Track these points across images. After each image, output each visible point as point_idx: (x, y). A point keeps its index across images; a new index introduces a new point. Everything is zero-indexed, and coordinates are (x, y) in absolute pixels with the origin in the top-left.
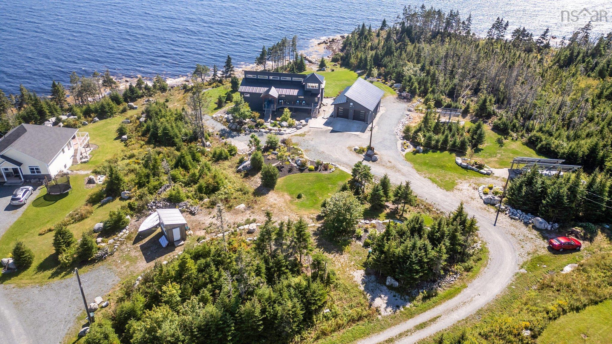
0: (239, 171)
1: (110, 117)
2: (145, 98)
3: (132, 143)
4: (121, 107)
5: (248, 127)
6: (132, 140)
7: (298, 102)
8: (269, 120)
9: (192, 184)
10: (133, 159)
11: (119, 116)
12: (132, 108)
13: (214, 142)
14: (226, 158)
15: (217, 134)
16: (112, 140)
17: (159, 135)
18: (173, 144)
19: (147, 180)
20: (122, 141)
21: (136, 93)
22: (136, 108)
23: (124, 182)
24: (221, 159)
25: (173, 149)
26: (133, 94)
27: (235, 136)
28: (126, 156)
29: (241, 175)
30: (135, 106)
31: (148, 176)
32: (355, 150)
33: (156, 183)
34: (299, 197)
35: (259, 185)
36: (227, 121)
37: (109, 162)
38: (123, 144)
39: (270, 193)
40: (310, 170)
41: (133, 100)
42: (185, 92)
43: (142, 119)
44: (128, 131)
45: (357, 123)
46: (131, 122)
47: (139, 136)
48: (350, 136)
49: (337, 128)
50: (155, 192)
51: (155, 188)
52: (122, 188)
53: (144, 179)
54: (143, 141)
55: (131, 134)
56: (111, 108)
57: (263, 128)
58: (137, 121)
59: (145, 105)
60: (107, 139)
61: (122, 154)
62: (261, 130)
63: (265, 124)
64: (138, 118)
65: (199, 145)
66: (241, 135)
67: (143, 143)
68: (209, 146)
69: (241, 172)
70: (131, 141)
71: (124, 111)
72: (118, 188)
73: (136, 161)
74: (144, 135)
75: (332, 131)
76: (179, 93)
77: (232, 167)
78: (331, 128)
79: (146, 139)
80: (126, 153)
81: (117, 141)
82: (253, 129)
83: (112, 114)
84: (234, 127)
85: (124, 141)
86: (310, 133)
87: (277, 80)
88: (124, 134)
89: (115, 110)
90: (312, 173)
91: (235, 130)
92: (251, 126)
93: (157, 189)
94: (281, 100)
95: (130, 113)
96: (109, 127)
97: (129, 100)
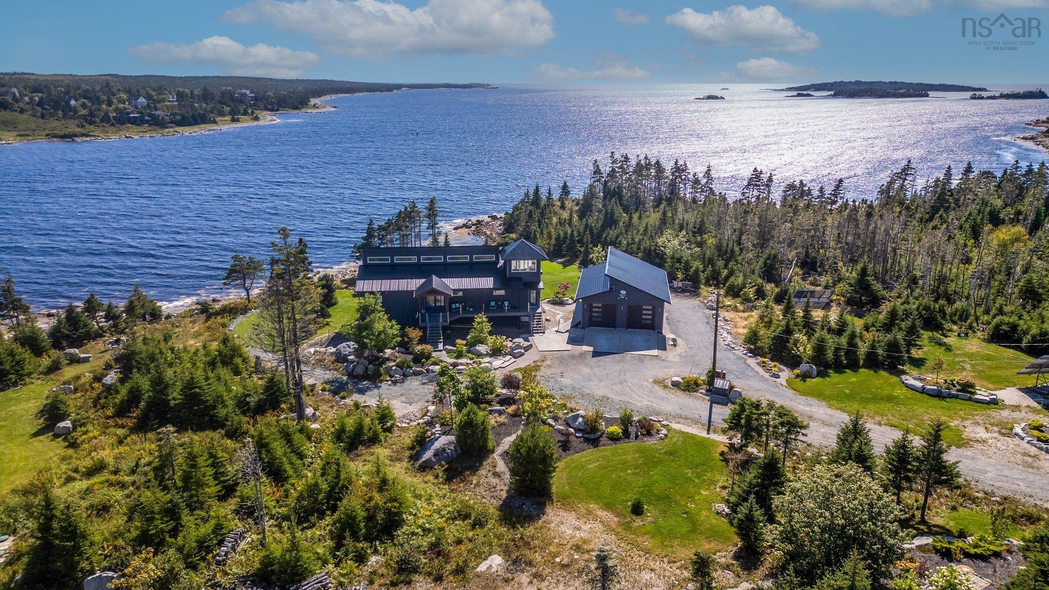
0: (425, 468)
1: (15, 384)
2: (109, 338)
3: (91, 435)
4: (45, 361)
5: (397, 366)
6: (90, 427)
7: (493, 303)
8: (441, 346)
9: (313, 519)
10: (105, 476)
11: (39, 382)
12: (74, 360)
13: (324, 407)
14: (374, 440)
15: (323, 390)
16: (26, 438)
17: (172, 403)
18: (214, 424)
19: (172, 524)
20: (57, 436)
21: (85, 326)
22: (86, 360)
23: (92, 544)
24: (362, 443)
25: (216, 435)
26: (76, 329)
27: (368, 389)
28: (76, 471)
29: (437, 477)
30: (82, 356)
31: (172, 512)
32: (675, 384)
33: (206, 529)
34: (637, 510)
35: (504, 495)
36: (337, 361)
37: (26, 492)
38: (60, 443)
39: (549, 510)
40: (614, 439)
41: (78, 342)
42: (208, 318)
43: (111, 378)
44: (72, 409)
45: (639, 336)
46: (76, 390)
47: (108, 418)
48: (641, 359)
49: (604, 346)
50: (203, 559)
51: (204, 546)
52: (84, 565)
53: (161, 524)
54: (123, 427)
55: (84, 414)
56: (18, 363)
57: (435, 364)
58: (96, 385)
59: (110, 352)
60: (10, 438)
61: (64, 467)
62: (431, 367)
63: (434, 354)
64: (98, 379)
65: (287, 419)
66: (384, 386)
67: (120, 432)
68: (314, 418)
69: (432, 468)
70: (86, 433)
71: (54, 368)
72: (72, 567)
73: (113, 478)
74: (122, 411)
75: (596, 354)
76: (194, 322)
77: (400, 460)
78: (591, 349)
79: (130, 423)
80: (75, 463)
81: (41, 438)
82: (411, 368)
83: (21, 377)
84: (360, 370)
85: (65, 435)
86: (548, 362)
87: (440, 264)
88: (63, 418)
89: (28, 367)
90: (623, 446)
91: (366, 377)
92: (403, 363)
93: (209, 550)
94: (455, 303)
95: (69, 372)
96: (13, 408)
97: (65, 344)
